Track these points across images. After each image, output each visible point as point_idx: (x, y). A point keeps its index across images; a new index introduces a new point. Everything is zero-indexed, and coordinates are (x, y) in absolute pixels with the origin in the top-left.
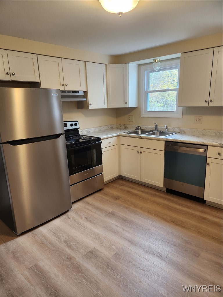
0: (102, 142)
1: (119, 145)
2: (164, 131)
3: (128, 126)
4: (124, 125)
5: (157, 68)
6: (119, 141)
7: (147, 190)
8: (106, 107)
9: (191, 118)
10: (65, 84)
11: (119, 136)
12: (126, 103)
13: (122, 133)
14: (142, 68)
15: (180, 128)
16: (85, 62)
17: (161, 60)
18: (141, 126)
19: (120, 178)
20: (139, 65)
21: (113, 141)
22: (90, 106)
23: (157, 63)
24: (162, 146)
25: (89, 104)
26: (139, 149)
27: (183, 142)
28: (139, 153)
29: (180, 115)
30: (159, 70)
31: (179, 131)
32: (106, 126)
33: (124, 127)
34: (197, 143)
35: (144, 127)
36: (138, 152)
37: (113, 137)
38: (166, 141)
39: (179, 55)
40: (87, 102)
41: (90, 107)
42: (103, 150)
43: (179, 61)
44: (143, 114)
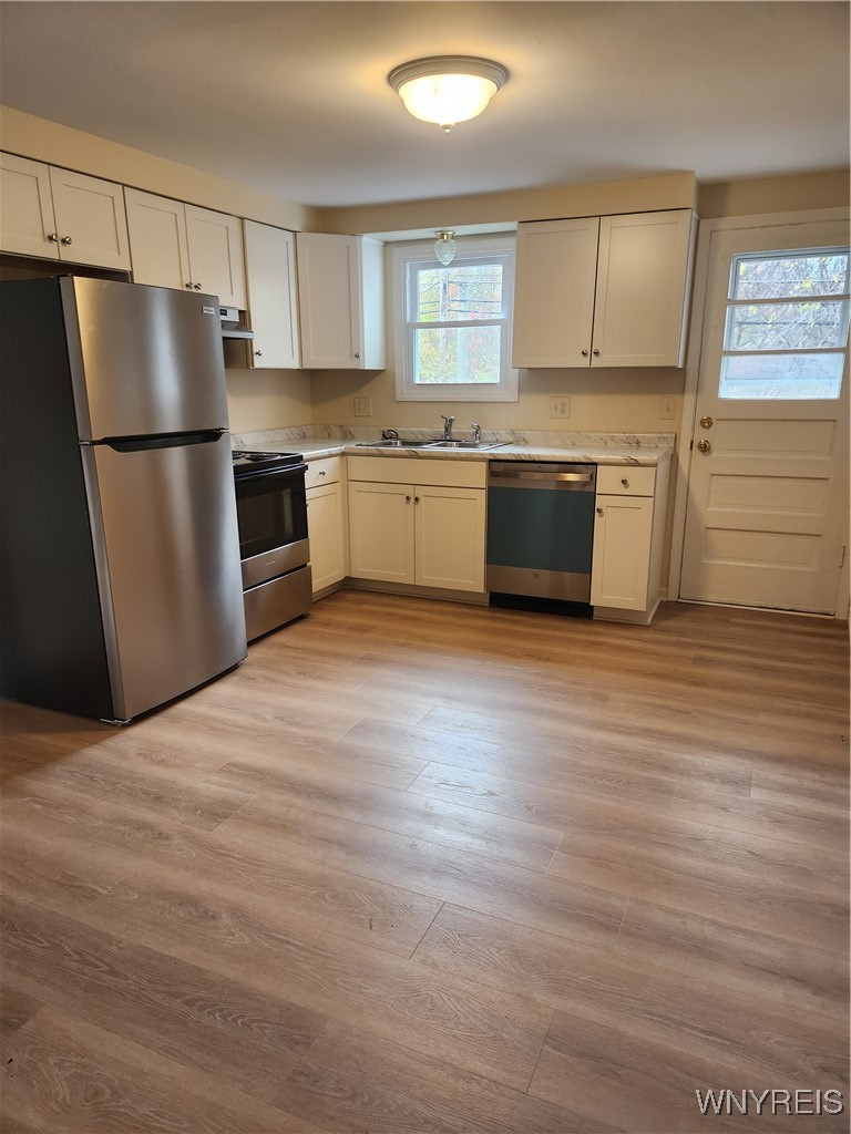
0: (306, 468)
1: (346, 481)
2: (470, 439)
3: (353, 430)
4: (342, 427)
5: (448, 257)
6: (345, 469)
7: (440, 607)
8: (296, 366)
9: (542, 403)
10: (195, 283)
11: (343, 454)
12: (357, 356)
13: (351, 446)
14: (397, 252)
15: (513, 432)
16: (243, 219)
17: (457, 234)
18: (398, 429)
19: (349, 587)
20: (386, 243)
21: (329, 466)
22: (255, 357)
23: (446, 242)
24: (479, 476)
25: (255, 350)
26: (409, 491)
27: (537, 459)
28: (412, 501)
29: (512, 395)
30: (453, 264)
31: (510, 439)
32: (287, 430)
33: (339, 434)
34: (571, 460)
35: (408, 430)
36: (408, 498)
37: (331, 456)
38: (491, 460)
39: (512, 226)
40: (247, 343)
41: (259, 363)
42: (309, 494)
43: (511, 242)
44: (403, 394)
